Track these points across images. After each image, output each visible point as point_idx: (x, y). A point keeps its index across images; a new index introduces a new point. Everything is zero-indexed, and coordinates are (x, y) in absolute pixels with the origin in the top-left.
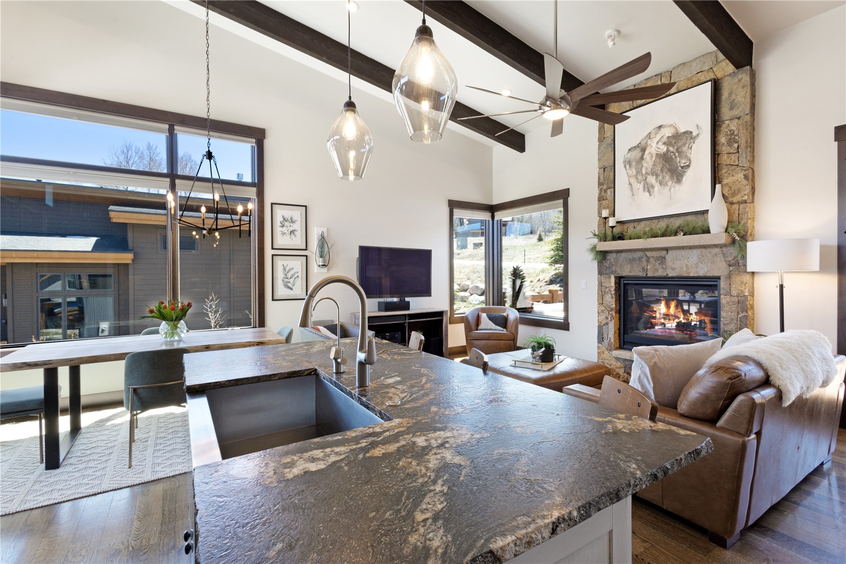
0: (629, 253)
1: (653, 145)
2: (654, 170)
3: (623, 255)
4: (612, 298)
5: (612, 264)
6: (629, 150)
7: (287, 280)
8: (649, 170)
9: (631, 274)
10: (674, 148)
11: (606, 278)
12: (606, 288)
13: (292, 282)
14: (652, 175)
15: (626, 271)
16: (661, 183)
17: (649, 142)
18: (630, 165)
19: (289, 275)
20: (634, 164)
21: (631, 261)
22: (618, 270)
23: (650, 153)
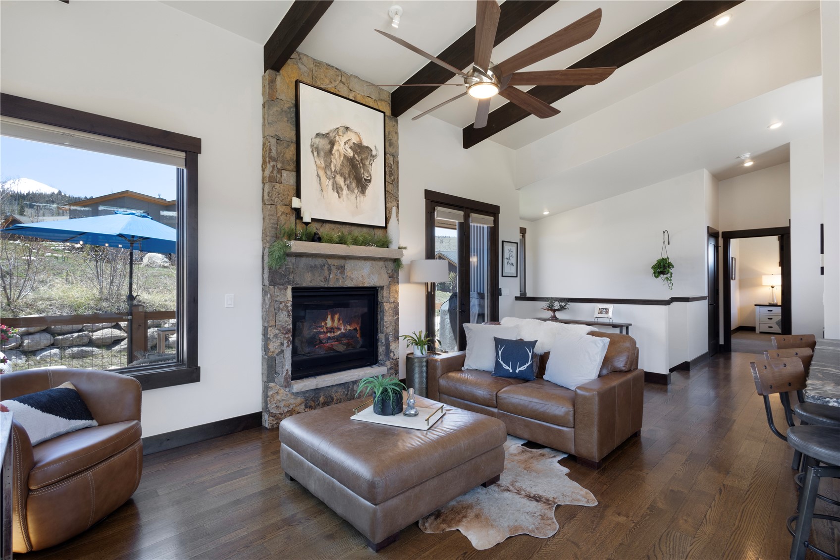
0: (310, 259)
1: (341, 143)
2: (342, 171)
3: (304, 260)
4: (289, 316)
5: (289, 271)
6: (317, 135)
8: (338, 169)
9: (311, 284)
10: (359, 157)
11: (280, 290)
12: (281, 303)
14: (341, 176)
15: (308, 280)
16: (348, 188)
17: (337, 138)
18: (318, 153)
20: (322, 154)
21: (313, 268)
22: (298, 280)
23: (338, 150)
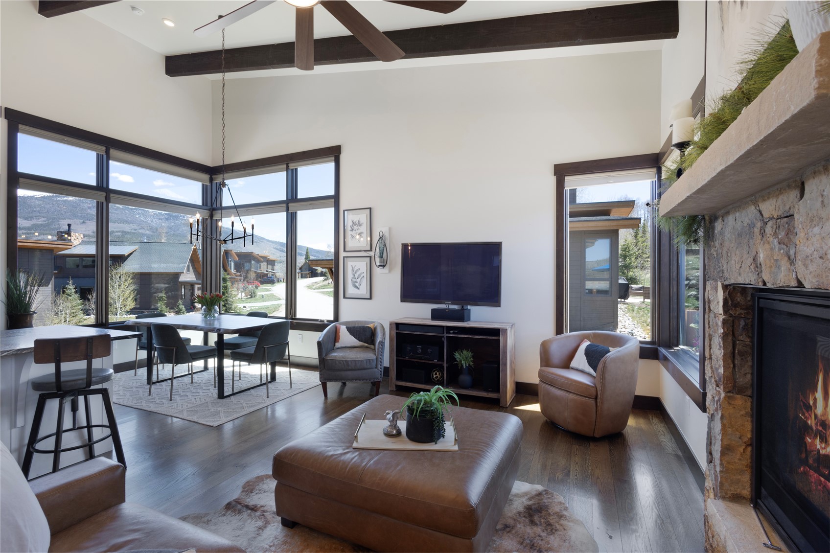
7: (355, 280)
13: (358, 282)
19: (357, 275)
